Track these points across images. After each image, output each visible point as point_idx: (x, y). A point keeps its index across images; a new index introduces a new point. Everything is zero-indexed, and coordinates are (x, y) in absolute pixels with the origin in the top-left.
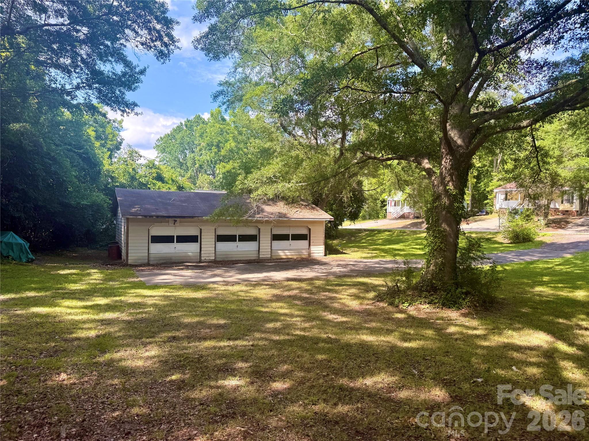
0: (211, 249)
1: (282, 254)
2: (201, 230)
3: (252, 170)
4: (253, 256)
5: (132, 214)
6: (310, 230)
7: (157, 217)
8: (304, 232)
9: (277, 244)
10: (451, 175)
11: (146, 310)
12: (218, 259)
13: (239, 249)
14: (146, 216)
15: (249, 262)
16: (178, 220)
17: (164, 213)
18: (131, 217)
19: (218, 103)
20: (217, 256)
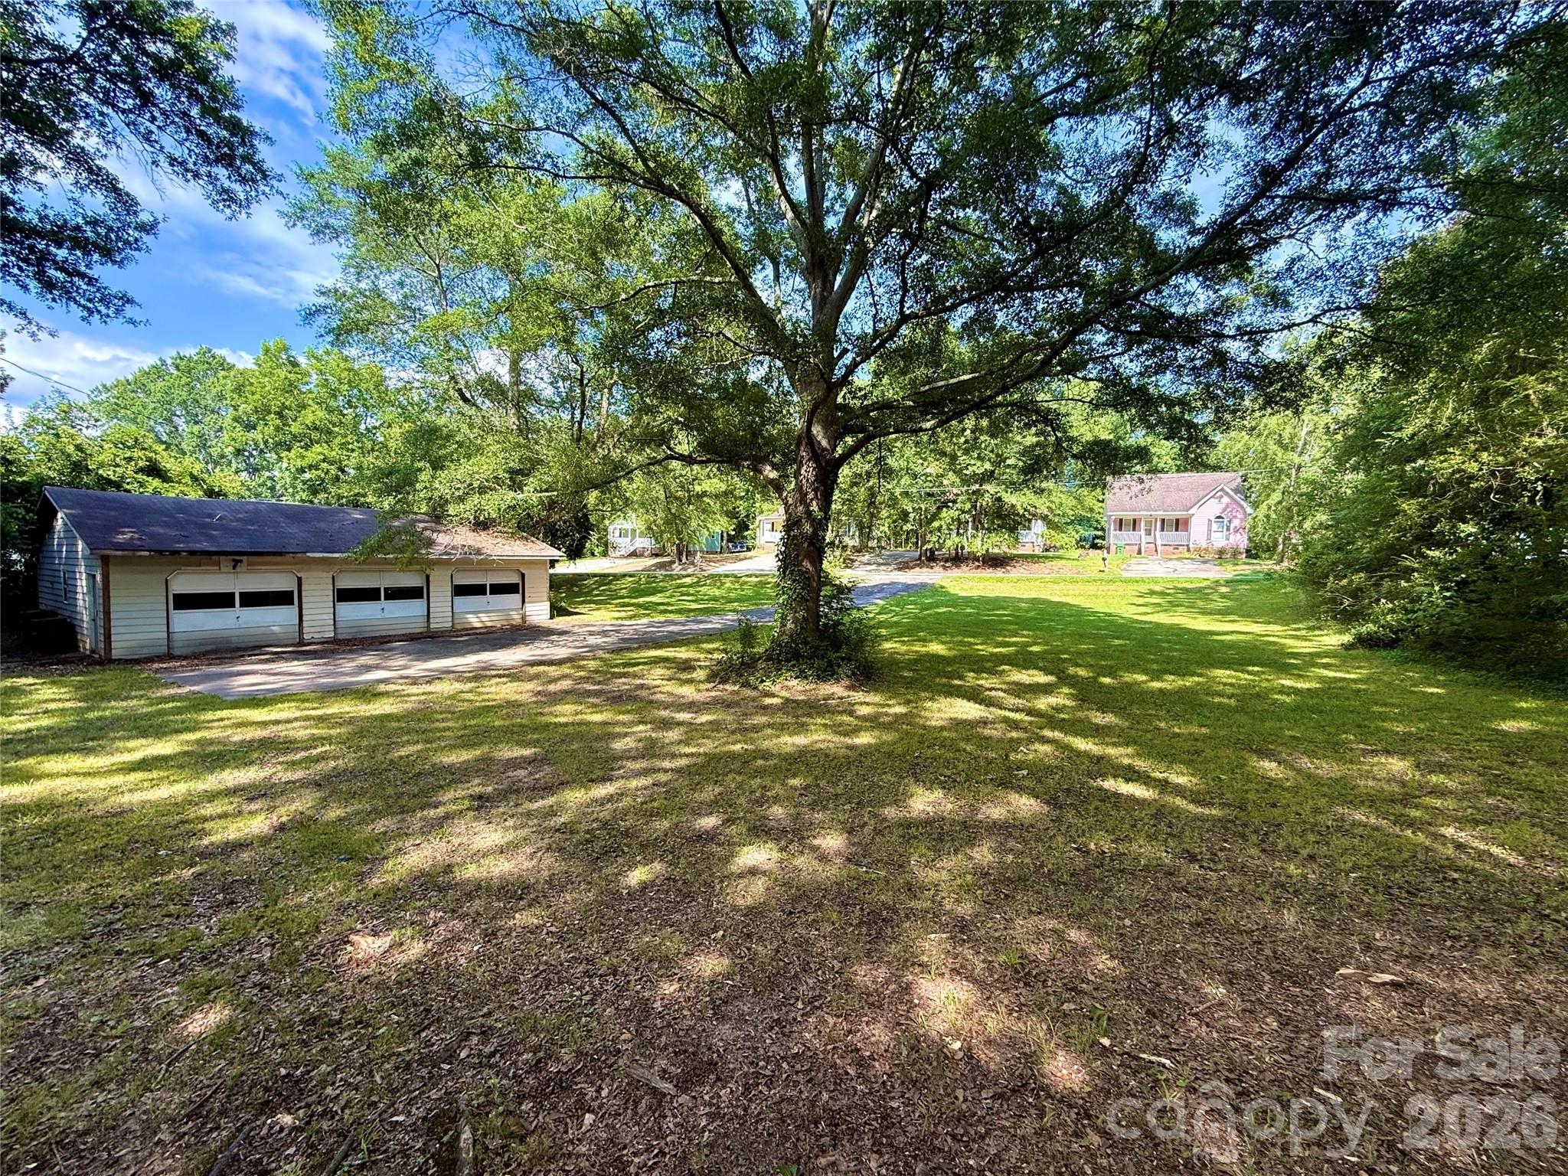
0: (325, 617)
1: (474, 621)
2: (300, 579)
3: (447, 463)
4: (418, 627)
5: (119, 547)
6: (523, 575)
7: (192, 553)
8: (514, 579)
9: (464, 602)
10: (815, 490)
11: (315, 752)
12: (340, 637)
13: (386, 614)
14: (160, 552)
15: (412, 638)
16: (244, 558)
17: (205, 545)
18: (119, 553)
19: (315, 327)
20: (339, 631)
